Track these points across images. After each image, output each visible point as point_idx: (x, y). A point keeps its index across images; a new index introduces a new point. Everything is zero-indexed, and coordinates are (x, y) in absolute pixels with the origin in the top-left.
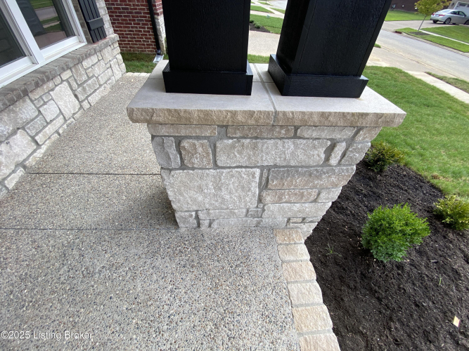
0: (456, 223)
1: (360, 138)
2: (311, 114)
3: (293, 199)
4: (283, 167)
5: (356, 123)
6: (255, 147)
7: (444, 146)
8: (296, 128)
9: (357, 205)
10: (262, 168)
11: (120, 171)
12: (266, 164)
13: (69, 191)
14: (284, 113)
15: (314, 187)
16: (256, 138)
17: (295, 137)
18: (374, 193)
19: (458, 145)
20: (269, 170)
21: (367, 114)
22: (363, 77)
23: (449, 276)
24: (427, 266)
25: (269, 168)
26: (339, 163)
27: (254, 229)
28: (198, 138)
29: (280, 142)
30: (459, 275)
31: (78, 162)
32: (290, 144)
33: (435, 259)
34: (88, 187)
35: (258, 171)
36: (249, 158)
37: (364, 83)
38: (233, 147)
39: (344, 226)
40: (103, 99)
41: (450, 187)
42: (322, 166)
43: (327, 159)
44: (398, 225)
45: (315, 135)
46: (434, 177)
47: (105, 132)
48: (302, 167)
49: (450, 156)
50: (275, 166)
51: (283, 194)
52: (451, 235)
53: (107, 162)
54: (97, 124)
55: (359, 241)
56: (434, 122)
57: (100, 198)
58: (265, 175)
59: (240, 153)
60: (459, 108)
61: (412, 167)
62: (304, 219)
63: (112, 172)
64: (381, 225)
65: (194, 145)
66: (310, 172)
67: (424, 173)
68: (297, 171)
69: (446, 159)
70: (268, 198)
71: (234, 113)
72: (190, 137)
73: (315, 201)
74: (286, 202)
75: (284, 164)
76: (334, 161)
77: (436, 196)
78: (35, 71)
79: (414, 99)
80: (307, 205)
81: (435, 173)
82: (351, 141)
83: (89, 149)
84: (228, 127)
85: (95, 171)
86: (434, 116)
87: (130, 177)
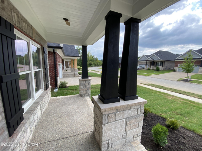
0: (174, 127)
1: (142, 107)
2: (133, 104)
3: (133, 128)
4: (129, 117)
5: (140, 104)
6: (123, 113)
7: (157, 104)
8: (130, 107)
9: (147, 130)
10: (125, 118)
11: (68, 136)
12: (126, 117)
13: (51, 149)
14: (129, 105)
15: (137, 122)
16: (123, 111)
17: (131, 109)
18: (149, 124)
19: (161, 103)
20: (127, 119)
21: (141, 102)
22: (137, 95)
23: (183, 145)
24: (176, 144)
25: (126, 118)
26: (140, 114)
27: (125, 144)
28: (112, 113)
29: (128, 111)
30: (185, 143)
31: (49, 136)
32: (130, 111)
33: (176, 141)
34: (59, 146)
35: (124, 119)
36: (122, 116)
37: (138, 96)
38: (119, 114)
39: (147, 139)
40: (47, 109)
41: (166, 117)
42: (137, 115)
43: (138, 113)
44: (160, 130)
45: (134, 108)
46: (161, 115)
47: (54, 122)
48: (133, 116)
49: (161, 107)
50: (128, 117)
51: (131, 126)
52: (175, 132)
53: (61, 133)
54: (49, 119)
55: (154, 142)
56: (151, 98)
57: (66, 149)
58: (126, 121)
59: (120, 115)
60: (155, 92)
61: (154, 113)
62: (137, 135)
63: (65, 137)
64: (156, 132)
65: (112, 115)
66: (135, 117)
67: (158, 114)
68: (133, 118)
69: (160, 108)
70: (128, 129)
71: (120, 106)
72: (111, 113)
73: (138, 127)
74: (132, 129)
75: (130, 116)
76: (139, 113)
77: (165, 121)
78: (34, 103)
79: (142, 92)
80: (137, 129)
81: (160, 113)
82: (140, 108)
83: (51, 130)
84: (118, 109)
85: (58, 138)
86: (150, 96)
87: (73, 137)
